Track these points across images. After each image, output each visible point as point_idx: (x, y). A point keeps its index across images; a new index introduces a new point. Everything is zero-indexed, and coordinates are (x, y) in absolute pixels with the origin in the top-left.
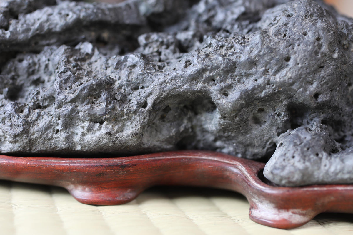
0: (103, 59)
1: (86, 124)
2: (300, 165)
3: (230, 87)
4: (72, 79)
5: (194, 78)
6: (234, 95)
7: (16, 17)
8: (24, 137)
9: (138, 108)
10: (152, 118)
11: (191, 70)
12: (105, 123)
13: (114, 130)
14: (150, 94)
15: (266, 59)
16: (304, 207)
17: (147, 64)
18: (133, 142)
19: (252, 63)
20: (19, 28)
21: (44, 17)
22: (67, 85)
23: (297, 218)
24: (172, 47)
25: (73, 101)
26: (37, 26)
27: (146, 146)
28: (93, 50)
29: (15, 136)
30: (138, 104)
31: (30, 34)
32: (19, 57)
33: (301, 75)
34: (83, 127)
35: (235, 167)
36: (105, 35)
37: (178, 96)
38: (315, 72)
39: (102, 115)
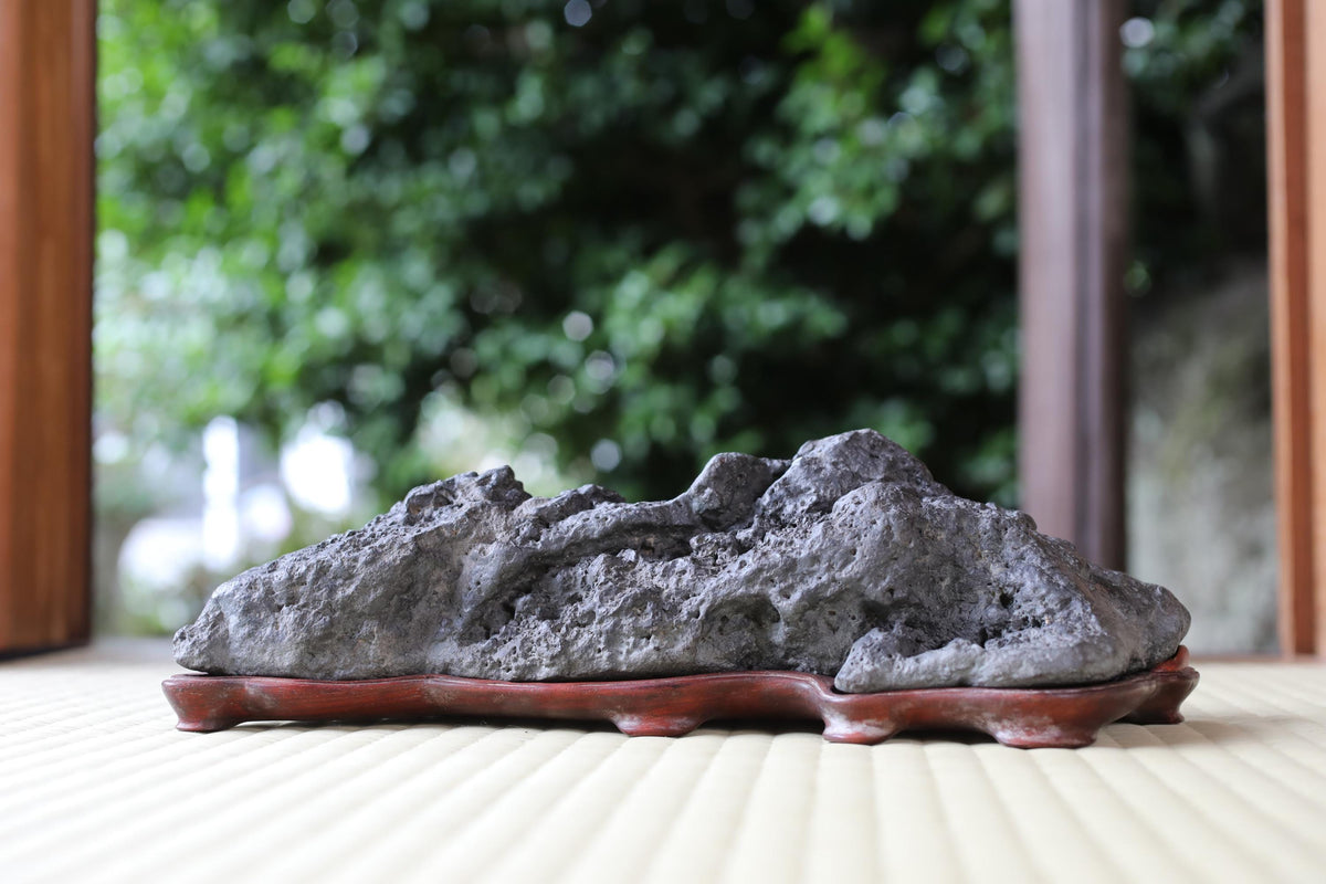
0: (649, 566)
1: (632, 640)
2: (868, 668)
3: (792, 587)
4: (614, 591)
5: (750, 580)
6: (796, 596)
8: (563, 658)
9: (689, 618)
10: (706, 629)
11: (746, 571)
12: (653, 637)
13: (663, 645)
14: (702, 601)
15: (830, 553)
16: (879, 717)
17: (697, 569)
18: (686, 658)
19: (815, 559)
20: (551, 537)
21: (580, 523)
22: (609, 597)
23: (873, 732)
24: (729, 549)
25: (616, 614)
26: (571, 534)
27: (702, 664)
28: (637, 558)
29: (553, 658)
30: (689, 613)
31: (564, 543)
32: (553, 571)
33: (869, 568)
34: (628, 644)
35: (807, 682)
36: (651, 540)
37: (734, 601)
38: (886, 564)
39: (649, 627)
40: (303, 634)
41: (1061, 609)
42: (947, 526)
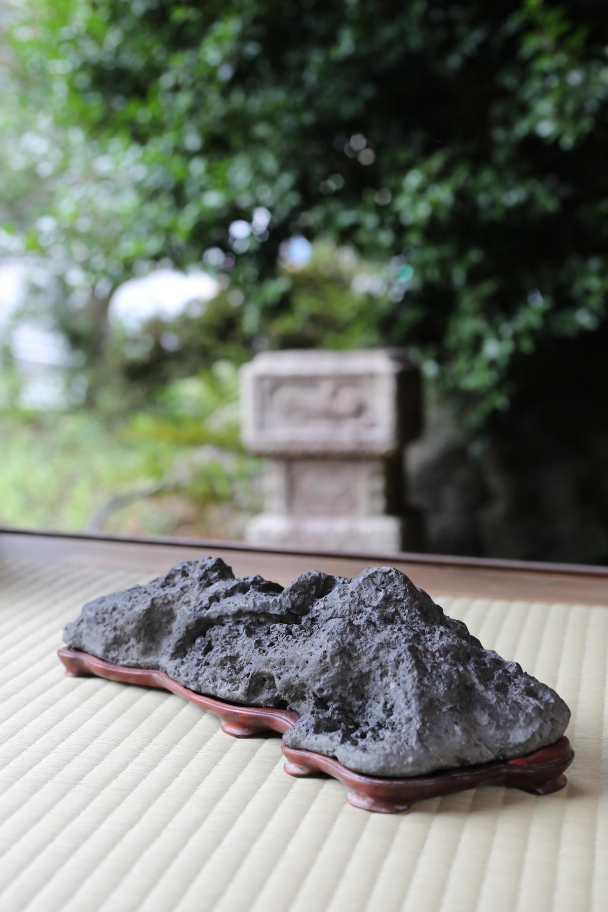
0: (244, 638)
1: (221, 681)
3: (282, 674)
4: (220, 650)
5: (266, 664)
6: (283, 680)
7: (218, 601)
9: (245, 677)
12: (229, 682)
13: (232, 688)
14: (252, 668)
15: (297, 660)
16: (299, 763)
18: (244, 698)
19: (291, 661)
20: (214, 610)
21: (226, 605)
23: (297, 770)
26: (220, 610)
27: (253, 702)
30: (246, 673)
31: (217, 615)
32: (215, 627)
33: (313, 674)
34: (219, 683)
36: (263, 619)
38: (321, 674)
40: (104, 641)
41: (406, 723)
42: (369, 653)
